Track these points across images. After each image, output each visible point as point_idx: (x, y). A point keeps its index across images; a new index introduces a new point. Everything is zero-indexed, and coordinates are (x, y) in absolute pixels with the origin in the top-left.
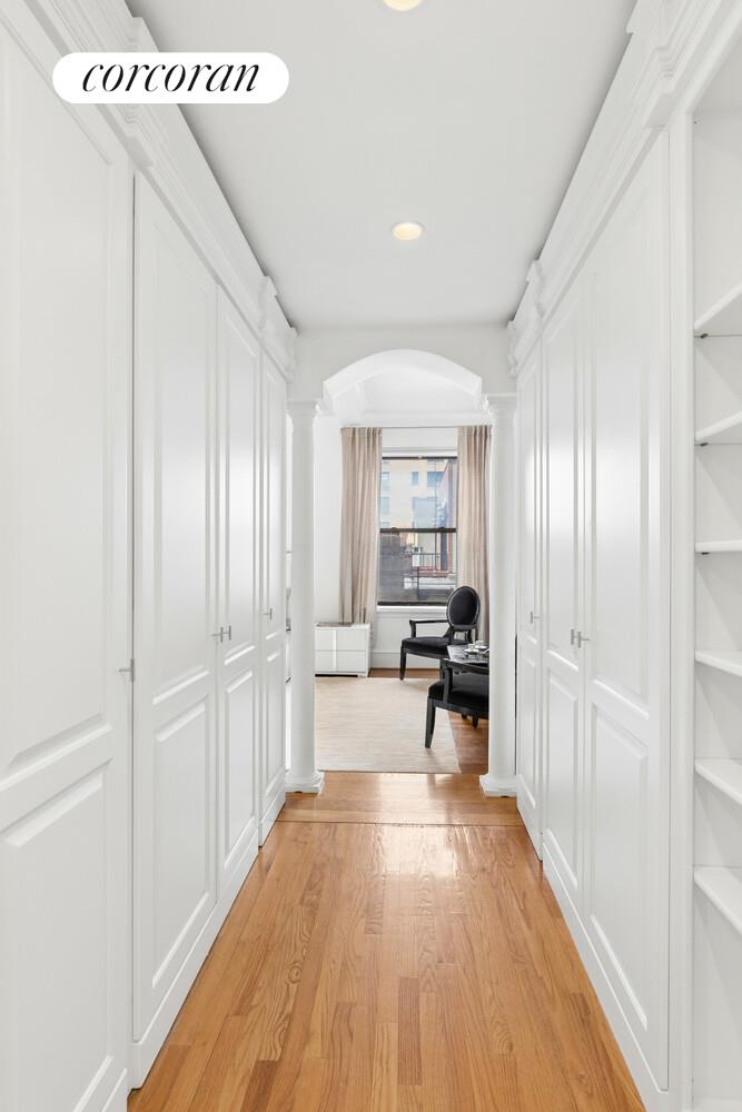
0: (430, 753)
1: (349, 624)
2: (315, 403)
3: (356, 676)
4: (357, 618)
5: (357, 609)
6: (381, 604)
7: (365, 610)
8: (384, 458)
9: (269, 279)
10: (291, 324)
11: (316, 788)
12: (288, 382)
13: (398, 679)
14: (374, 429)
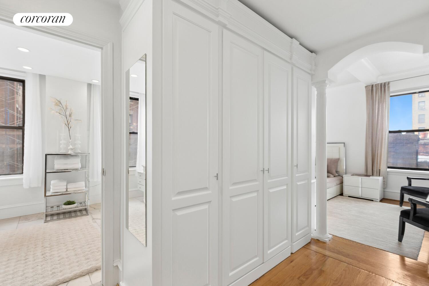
0: (400, 245)
1: (369, 176)
2: (326, 80)
3: (373, 200)
4: (375, 173)
5: (375, 169)
6: (389, 167)
7: (380, 170)
8: (391, 96)
9: (294, 39)
10: (312, 52)
11: (326, 241)
12: (312, 75)
13: (399, 206)
14: (385, 84)
